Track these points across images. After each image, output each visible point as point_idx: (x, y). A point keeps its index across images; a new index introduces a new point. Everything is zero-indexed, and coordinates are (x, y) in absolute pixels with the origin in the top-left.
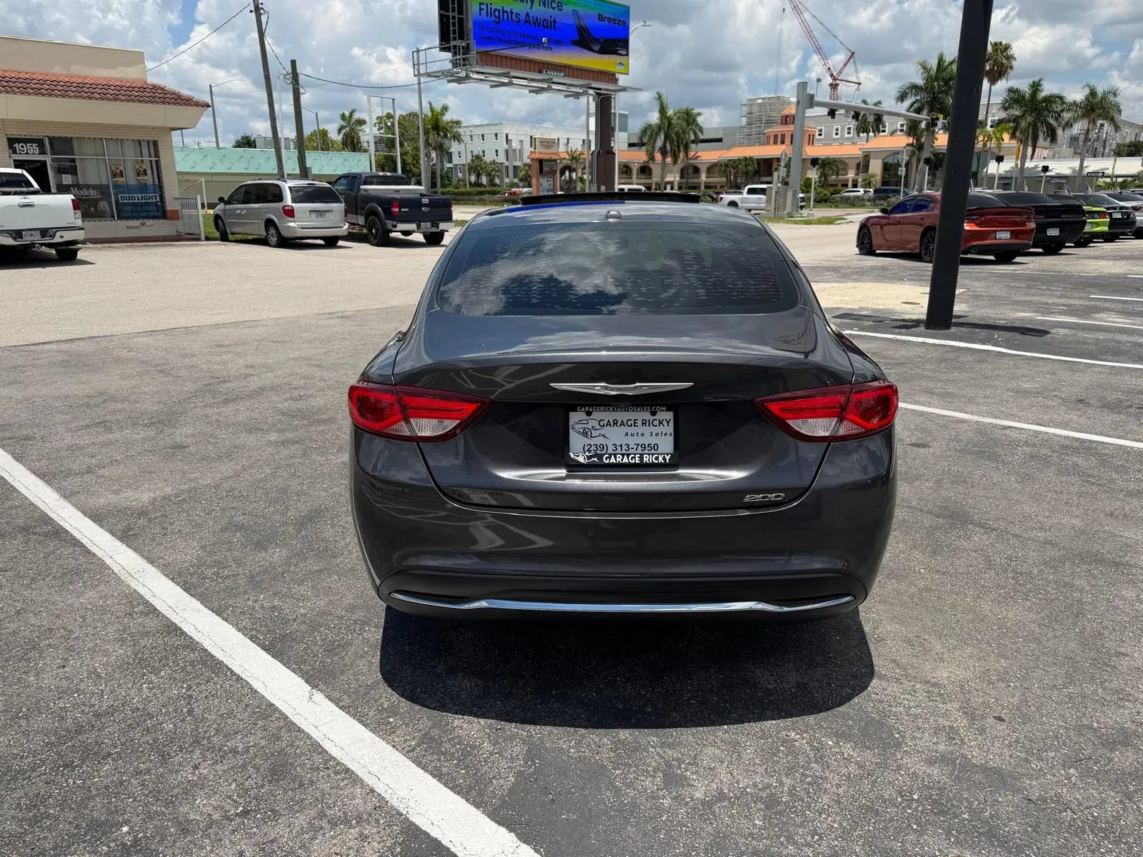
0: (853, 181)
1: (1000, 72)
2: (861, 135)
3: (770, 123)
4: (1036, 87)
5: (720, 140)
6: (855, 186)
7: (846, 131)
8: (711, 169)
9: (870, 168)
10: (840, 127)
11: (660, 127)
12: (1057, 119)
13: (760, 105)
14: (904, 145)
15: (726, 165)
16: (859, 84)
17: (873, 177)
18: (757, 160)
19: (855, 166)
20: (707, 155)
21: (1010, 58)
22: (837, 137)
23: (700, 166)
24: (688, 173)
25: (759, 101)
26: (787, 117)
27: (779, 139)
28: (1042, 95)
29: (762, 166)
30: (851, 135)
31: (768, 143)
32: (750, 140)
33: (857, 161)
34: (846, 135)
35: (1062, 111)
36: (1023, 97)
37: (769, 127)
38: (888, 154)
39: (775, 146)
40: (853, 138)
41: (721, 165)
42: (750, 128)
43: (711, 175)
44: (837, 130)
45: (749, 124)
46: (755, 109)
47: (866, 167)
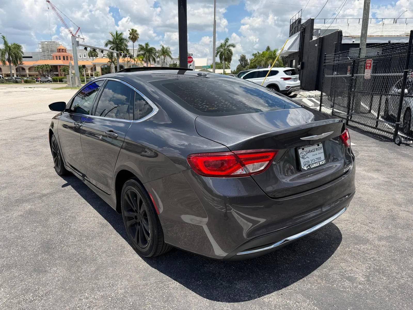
0: (90, 74)
1: (135, 39)
2: (91, 57)
3: (52, 51)
4: (147, 45)
5: (31, 57)
6: (92, 76)
7: (84, 56)
8: (30, 69)
9: (97, 70)
10: (81, 54)
11: (6, 50)
12: (155, 55)
13: (47, 44)
14: (107, 62)
15: (38, 68)
16: (84, 39)
17: (98, 73)
18: (51, 66)
19: (90, 69)
20: (27, 63)
21: (137, 34)
22: (80, 58)
23: (24, 67)
24: (19, 70)
25: (46, 43)
26: (60, 49)
27: (58, 58)
28: (149, 48)
29: (53, 68)
30: (86, 58)
31: (54, 59)
32: (44, 58)
33: (91, 67)
34: (84, 58)
35: (156, 53)
36: (144, 47)
37: (52, 53)
38: (102, 65)
39: (57, 60)
40: (87, 58)
41: (35, 67)
42: (44, 53)
43: (31, 71)
44: (80, 55)
45: (43, 51)
46: (45, 46)
47: (95, 69)
